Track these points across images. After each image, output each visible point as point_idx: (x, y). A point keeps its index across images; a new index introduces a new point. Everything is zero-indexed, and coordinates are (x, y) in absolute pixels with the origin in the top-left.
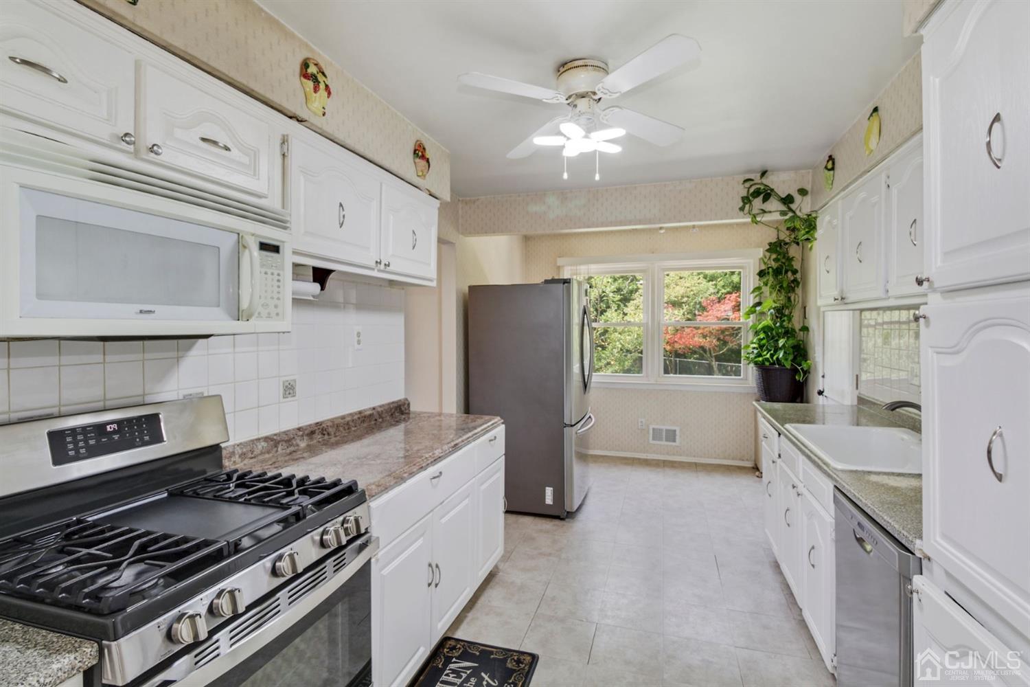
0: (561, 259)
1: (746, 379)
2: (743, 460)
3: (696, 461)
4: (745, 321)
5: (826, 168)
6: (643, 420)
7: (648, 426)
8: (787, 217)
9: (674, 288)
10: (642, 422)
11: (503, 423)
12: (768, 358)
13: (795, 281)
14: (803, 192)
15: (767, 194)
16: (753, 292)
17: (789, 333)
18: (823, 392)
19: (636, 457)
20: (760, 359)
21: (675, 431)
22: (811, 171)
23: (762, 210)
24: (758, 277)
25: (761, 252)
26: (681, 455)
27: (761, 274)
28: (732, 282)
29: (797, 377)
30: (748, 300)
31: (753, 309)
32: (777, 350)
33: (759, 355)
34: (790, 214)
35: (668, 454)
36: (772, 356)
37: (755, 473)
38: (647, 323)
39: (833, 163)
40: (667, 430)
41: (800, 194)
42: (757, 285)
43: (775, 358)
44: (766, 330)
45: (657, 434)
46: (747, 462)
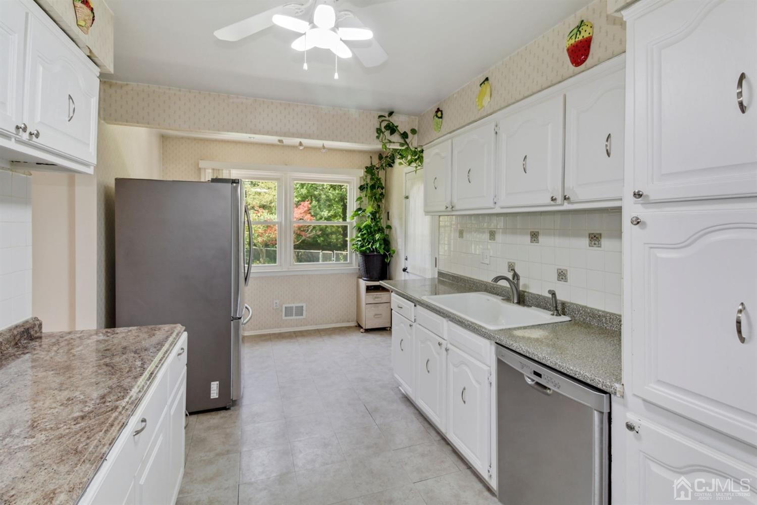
0: (203, 161)
1: (351, 263)
2: (349, 322)
3: (318, 328)
4: (351, 221)
5: (437, 116)
6: (278, 301)
7: (282, 306)
8: (403, 148)
9: (264, 195)
10: (276, 303)
11: (185, 331)
12: (369, 248)
13: (382, 194)
14: (414, 131)
15: (392, 129)
16: (357, 200)
17: (380, 230)
18: (406, 269)
19: (272, 332)
20: (364, 248)
21: (302, 307)
22: (417, 117)
23: (389, 140)
24: (359, 190)
25: (362, 173)
26: (306, 325)
27: (362, 188)
28: (302, 194)
29: (386, 260)
30: (352, 206)
31: (357, 213)
32: (375, 241)
33: (362, 246)
34: (406, 146)
35: (297, 326)
36: (372, 246)
37: (360, 330)
38: (281, 223)
39: (442, 114)
40: (296, 307)
41: (412, 133)
42: (359, 196)
43: (374, 247)
44: (368, 227)
45: (289, 311)
46: (352, 323)
